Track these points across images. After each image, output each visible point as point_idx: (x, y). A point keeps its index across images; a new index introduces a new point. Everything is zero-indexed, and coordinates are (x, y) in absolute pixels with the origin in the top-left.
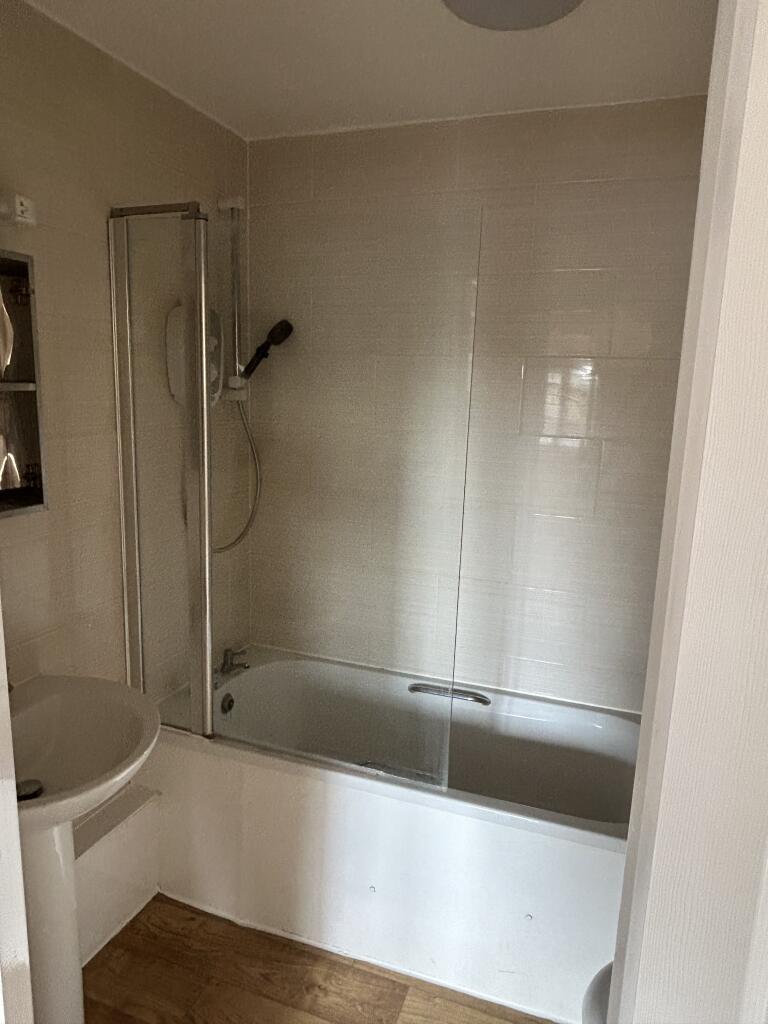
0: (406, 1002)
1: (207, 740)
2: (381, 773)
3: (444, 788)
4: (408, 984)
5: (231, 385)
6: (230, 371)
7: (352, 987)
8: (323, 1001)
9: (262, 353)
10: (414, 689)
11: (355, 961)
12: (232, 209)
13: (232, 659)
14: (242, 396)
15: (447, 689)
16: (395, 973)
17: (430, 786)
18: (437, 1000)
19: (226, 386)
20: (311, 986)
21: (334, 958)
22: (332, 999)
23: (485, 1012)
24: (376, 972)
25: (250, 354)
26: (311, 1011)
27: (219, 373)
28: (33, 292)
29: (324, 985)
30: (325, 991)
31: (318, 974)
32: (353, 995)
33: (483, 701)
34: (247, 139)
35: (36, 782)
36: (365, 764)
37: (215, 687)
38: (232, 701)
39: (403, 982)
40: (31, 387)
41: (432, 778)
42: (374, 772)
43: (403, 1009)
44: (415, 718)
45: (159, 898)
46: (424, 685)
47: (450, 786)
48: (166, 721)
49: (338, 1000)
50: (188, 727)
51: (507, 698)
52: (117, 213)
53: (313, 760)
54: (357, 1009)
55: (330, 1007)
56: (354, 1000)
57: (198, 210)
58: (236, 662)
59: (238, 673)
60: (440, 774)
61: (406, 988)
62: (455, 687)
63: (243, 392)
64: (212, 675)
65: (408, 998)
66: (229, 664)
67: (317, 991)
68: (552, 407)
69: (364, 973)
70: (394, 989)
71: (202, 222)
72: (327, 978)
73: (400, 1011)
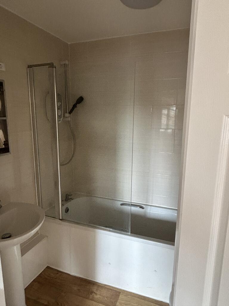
0: (120, 297)
1: (60, 221)
2: (111, 229)
3: (129, 234)
4: (120, 291)
5: (66, 116)
6: (65, 112)
7: (104, 292)
8: (96, 296)
9: (75, 106)
10: (122, 205)
11: (105, 285)
12: (65, 64)
13: (68, 197)
14: (69, 119)
15: (129, 204)
16: (117, 289)
17: (125, 233)
18: (129, 296)
19: (64, 116)
20: (92, 292)
21: (99, 284)
22: (98, 296)
23: (143, 299)
24: (111, 288)
25: (71, 107)
26: (92, 300)
27: (62, 113)
28: (5, 90)
29: (96, 292)
30: (96, 294)
31: (94, 289)
32: (104, 295)
33: (142, 208)
34: (69, 44)
35: (9, 234)
36: (106, 227)
37: (62, 205)
38: (68, 209)
39: (119, 291)
40: (4, 118)
41: (126, 231)
42: (109, 229)
43: (119, 299)
44: (122, 213)
45: (48, 267)
46: (125, 203)
47: (131, 233)
48: (46, 215)
49: (100, 297)
50: (54, 217)
51: (149, 207)
52: (30, 67)
53: (91, 226)
54: (105, 299)
55: (98, 299)
56: (105, 296)
57: (53, 65)
58: (69, 198)
59: (70, 201)
60: (128, 229)
61: (120, 293)
62: (132, 203)
63: (69, 118)
64: (61, 202)
65: (120, 295)
66: (67, 198)
67: (93, 294)
68: (164, 120)
69: (108, 289)
70: (117, 293)
71: (54, 68)
72: (97, 290)
73: (118, 299)
